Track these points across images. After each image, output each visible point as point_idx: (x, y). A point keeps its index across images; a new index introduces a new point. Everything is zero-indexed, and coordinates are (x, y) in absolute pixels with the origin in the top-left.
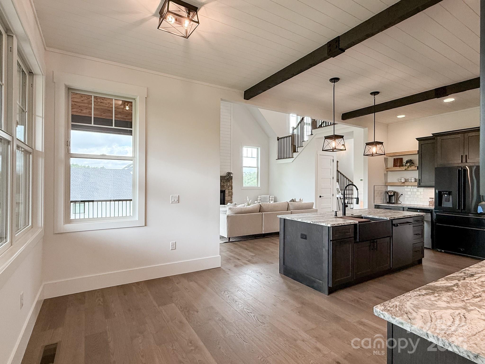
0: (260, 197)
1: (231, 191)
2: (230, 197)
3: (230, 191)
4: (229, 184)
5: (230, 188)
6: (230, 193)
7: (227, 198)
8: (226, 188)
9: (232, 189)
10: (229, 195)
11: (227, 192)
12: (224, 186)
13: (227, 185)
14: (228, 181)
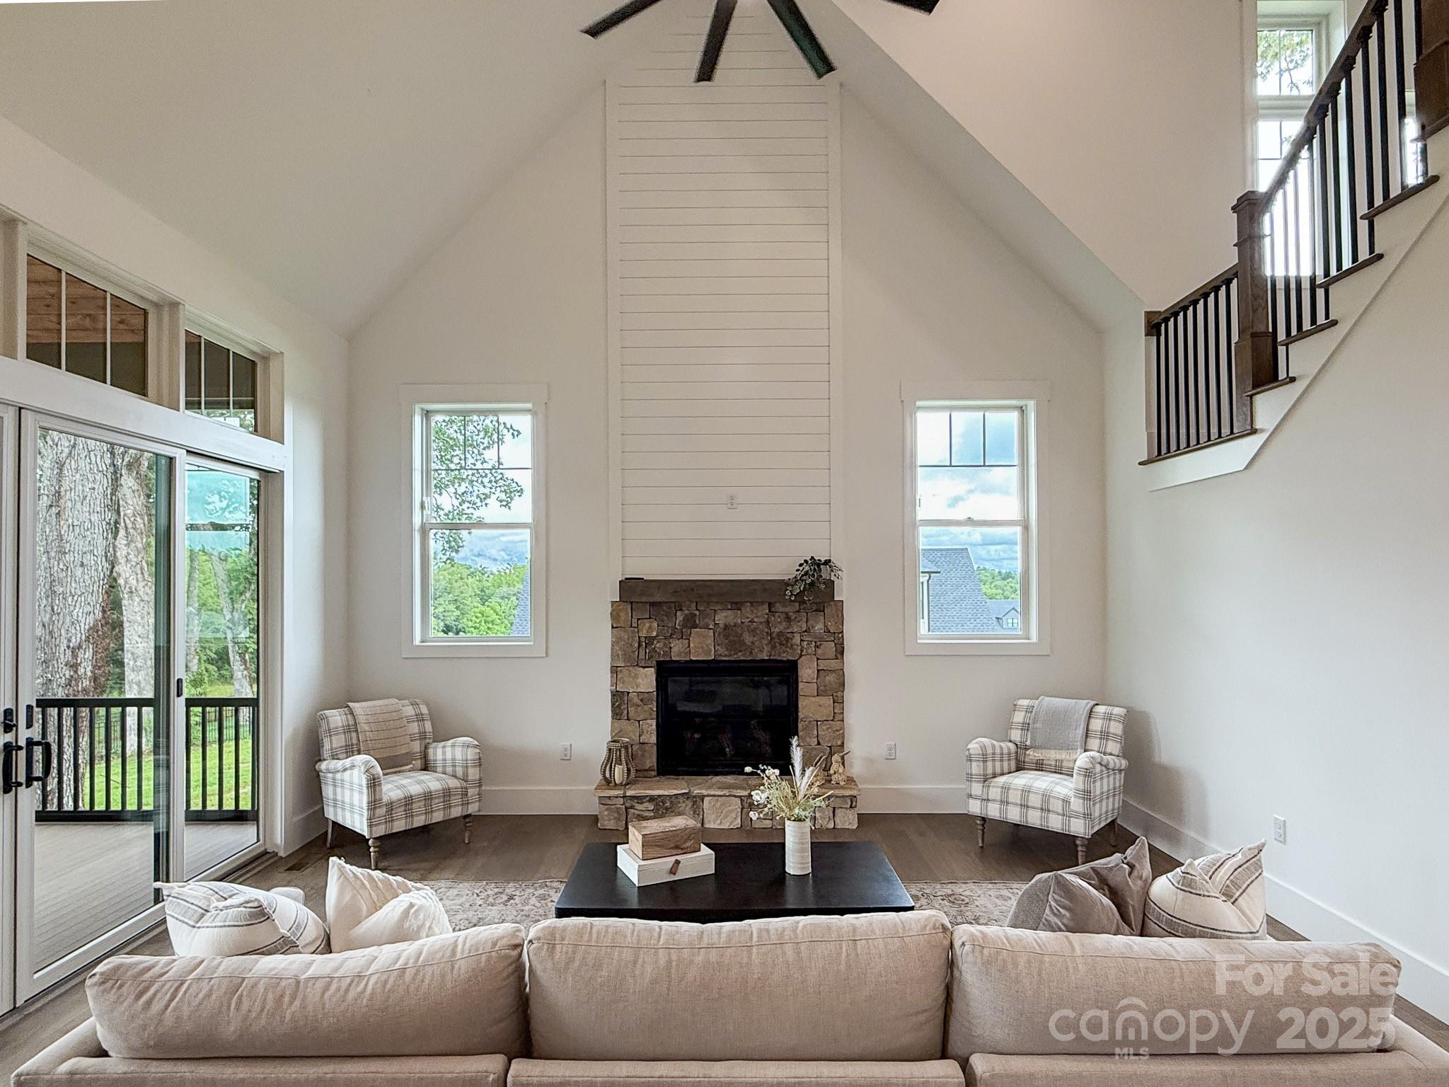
0: (1029, 710)
1: (833, 664)
2: (827, 701)
3: (824, 665)
4: (819, 627)
5: (829, 648)
6: (831, 678)
7: (810, 706)
8: (802, 651)
9: (840, 652)
10: (825, 691)
11: (807, 672)
12: (787, 639)
13: (805, 631)
14: (816, 611)
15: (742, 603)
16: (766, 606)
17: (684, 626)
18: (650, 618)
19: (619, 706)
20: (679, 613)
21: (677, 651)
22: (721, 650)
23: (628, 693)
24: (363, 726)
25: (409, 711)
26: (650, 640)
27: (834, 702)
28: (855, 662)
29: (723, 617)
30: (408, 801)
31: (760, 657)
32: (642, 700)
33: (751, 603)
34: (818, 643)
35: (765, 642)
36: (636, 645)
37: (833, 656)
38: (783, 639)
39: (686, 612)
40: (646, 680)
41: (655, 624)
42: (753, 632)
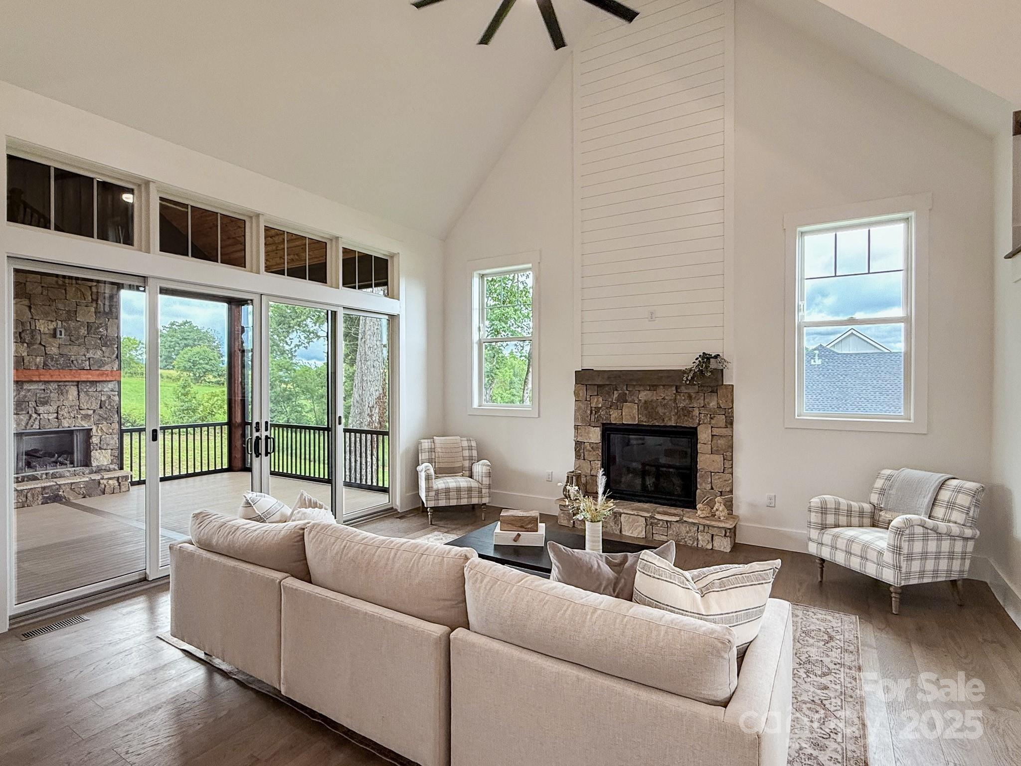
0: (889, 478)
1: (724, 431)
2: (719, 458)
3: (716, 431)
4: (713, 404)
5: (721, 419)
6: (721, 442)
7: (706, 461)
8: (699, 421)
9: (730, 423)
10: (717, 451)
11: (704, 435)
12: (689, 412)
13: (703, 407)
14: (711, 392)
15: (657, 386)
16: (674, 388)
17: (618, 400)
18: (598, 395)
19: (579, 450)
20: (615, 392)
21: (615, 417)
22: (643, 419)
23: (584, 443)
24: (438, 450)
25: (465, 444)
26: (598, 409)
27: (724, 460)
28: (743, 430)
29: (644, 395)
30: (447, 491)
31: (669, 424)
32: (592, 448)
33: (663, 386)
34: (712, 416)
35: (673, 413)
36: (589, 412)
37: (724, 426)
38: (687, 412)
39: (620, 392)
40: (595, 435)
41: (601, 399)
42: (665, 406)
